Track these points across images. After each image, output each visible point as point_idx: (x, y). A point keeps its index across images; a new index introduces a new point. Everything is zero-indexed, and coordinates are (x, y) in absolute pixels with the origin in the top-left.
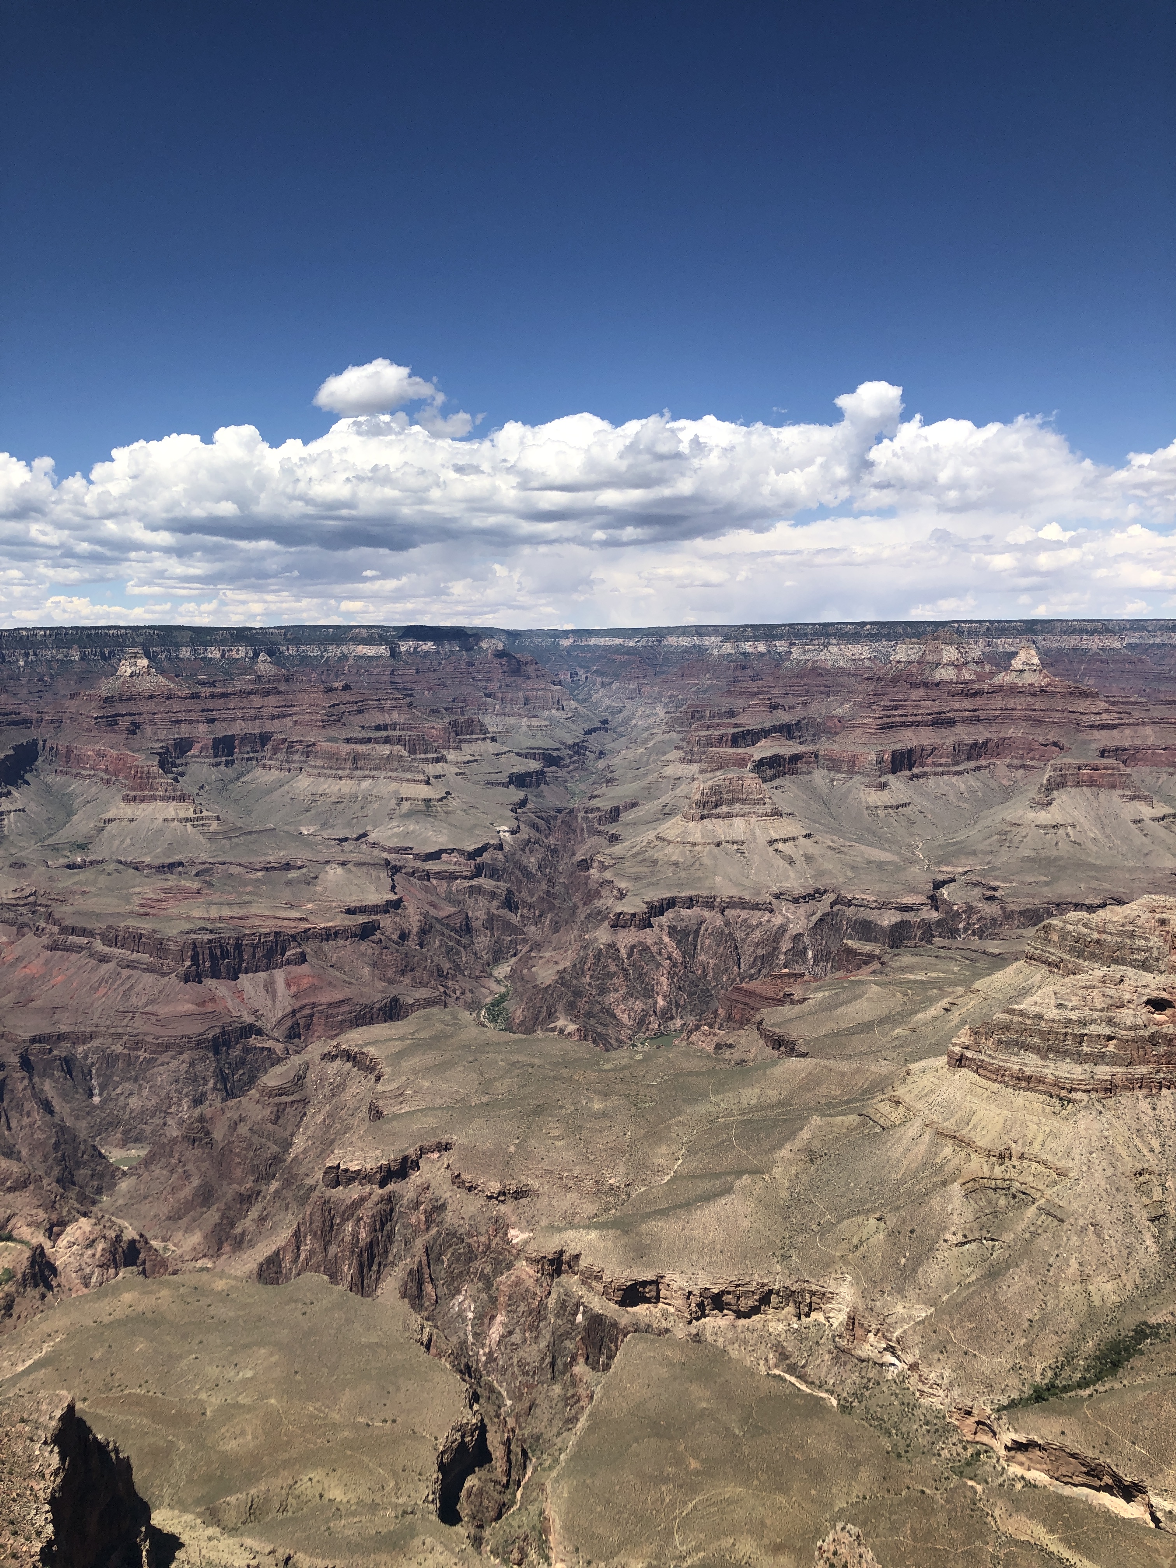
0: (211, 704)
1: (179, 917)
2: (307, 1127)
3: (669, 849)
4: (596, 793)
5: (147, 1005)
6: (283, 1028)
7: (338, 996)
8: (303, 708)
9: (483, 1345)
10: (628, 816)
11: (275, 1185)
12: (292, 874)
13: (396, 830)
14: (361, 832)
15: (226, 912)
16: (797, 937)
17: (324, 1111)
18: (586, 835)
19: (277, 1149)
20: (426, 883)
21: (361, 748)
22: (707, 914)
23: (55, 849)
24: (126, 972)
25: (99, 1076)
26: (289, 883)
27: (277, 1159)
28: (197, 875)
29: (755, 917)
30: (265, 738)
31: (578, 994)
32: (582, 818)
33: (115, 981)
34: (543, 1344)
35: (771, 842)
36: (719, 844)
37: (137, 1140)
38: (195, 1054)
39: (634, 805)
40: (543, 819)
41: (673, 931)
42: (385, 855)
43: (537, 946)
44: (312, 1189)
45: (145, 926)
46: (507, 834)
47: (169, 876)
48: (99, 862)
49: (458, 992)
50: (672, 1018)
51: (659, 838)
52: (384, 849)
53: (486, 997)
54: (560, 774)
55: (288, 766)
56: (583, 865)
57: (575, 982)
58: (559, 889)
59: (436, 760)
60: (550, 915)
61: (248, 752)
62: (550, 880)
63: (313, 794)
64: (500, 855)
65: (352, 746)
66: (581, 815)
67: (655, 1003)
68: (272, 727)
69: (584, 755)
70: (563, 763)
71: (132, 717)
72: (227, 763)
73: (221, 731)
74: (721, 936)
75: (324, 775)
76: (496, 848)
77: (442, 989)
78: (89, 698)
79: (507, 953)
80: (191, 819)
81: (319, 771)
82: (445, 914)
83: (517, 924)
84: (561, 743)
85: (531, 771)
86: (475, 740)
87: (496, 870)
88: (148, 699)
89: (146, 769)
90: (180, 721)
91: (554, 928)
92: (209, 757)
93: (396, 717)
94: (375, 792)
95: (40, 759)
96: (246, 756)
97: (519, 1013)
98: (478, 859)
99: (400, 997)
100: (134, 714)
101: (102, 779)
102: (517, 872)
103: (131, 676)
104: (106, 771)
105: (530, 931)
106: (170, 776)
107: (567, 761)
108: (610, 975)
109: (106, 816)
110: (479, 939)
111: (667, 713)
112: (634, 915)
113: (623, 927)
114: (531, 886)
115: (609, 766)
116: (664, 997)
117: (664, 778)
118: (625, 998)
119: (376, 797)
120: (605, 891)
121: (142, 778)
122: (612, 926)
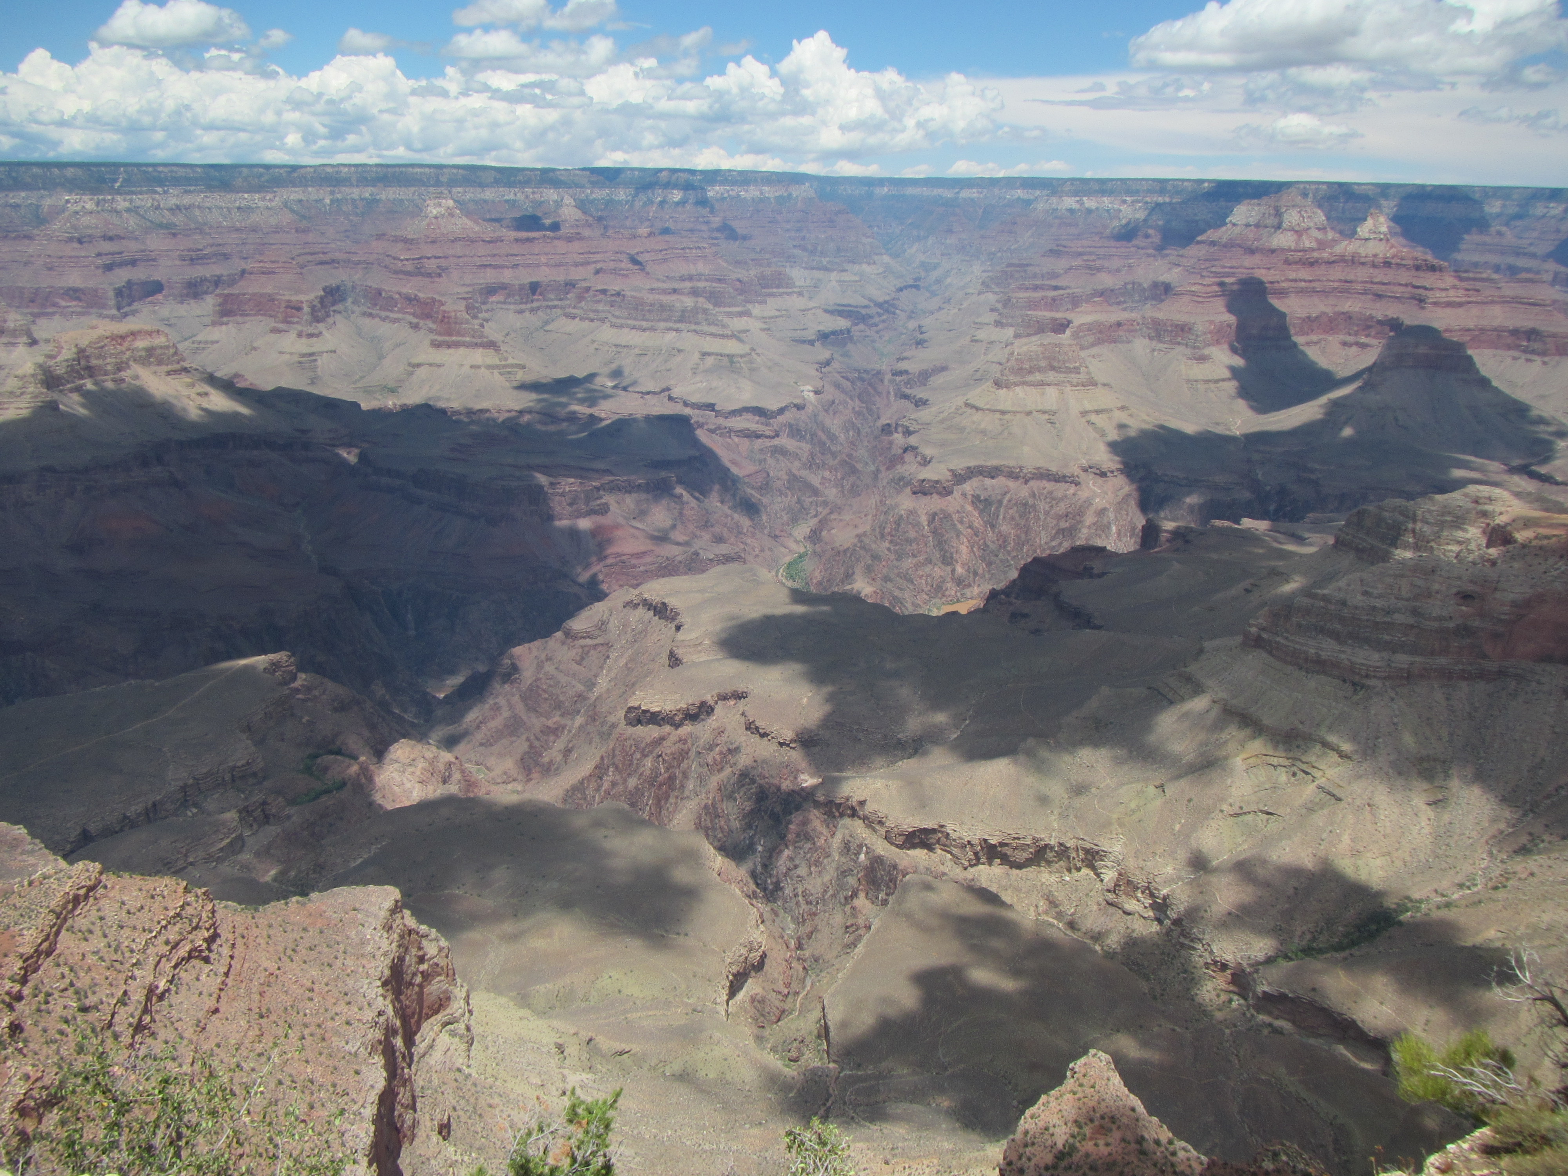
0: (516, 249)
1: (488, 463)
2: (609, 670)
3: (977, 416)
4: (905, 355)
5: (458, 546)
6: (587, 575)
7: (637, 547)
8: (607, 255)
9: (771, 876)
10: (938, 380)
11: (579, 720)
12: (596, 426)
13: (699, 385)
14: (664, 386)
16: (1102, 512)
17: (626, 656)
18: (892, 398)
20: (728, 440)
21: (666, 299)
22: (1012, 484)
23: (368, 391)
24: (437, 514)
25: (415, 610)
26: (593, 434)
27: (581, 697)
28: (504, 422)
29: (1060, 489)
30: (570, 285)
31: (876, 557)
32: (890, 381)
33: (427, 522)
34: (826, 878)
35: (1084, 413)
36: (1029, 413)
38: (502, 595)
39: (944, 369)
40: (848, 379)
41: (976, 500)
42: (688, 411)
43: (837, 509)
44: (614, 726)
45: (456, 470)
46: (811, 394)
47: (477, 422)
48: (409, 406)
49: (757, 550)
50: (969, 585)
51: (967, 405)
52: (686, 404)
53: (785, 556)
54: (868, 333)
55: (592, 315)
56: (887, 429)
57: (874, 546)
58: (862, 452)
59: (741, 314)
60: (852, 479)
61: (552, 300)
62: (852, 443)
63: (616, 346)
64: (803, 415)
65: (657, 297)
66: (888, 377)
67: (953, 571)
68: (577, 274)
69: (894, 313)
70: (872, 321)
71: (438, 261)
72: (532, 310)
73: (526, 277)
74: (1025, 508)
75: (628, 326)
76: (799, 407)
77: (742, 546)
78: (396, 239)
79: (807, 514)
80: (497, 367)
81: (623, 321)
82: (746, 472)
83: (818, 486)
84: (870, 300)
85: (838, 329)
86: (781, 294)
87: (798, 430)
88: (453, 241)
89: (453, 314)
90: (486, 266)
91: (855, 491)
92: (515, 303)
93: (701, 267)
94: (679, 345)
95: (350, 300)
96: (550, 303)
97: (817, 573)
98: (781, 419)
99: (701, 552)
100: (440, 257)
101: (411, 323)
102: (820, 433)
103: (436, 218)
104: (414, 315)
105: (831, 493)
106: (476, 322)
107: (876, 320)
108: (909, 541)
109: (415, 361)
110: (779, 499)
111: (984, 271)
112: (937, 482)
113: (925, 494)
114: (833, 448)
115: (920, 327)
116: (963, 565)
117: (976, 341)
118: (923, 565)
119: (679, 351)
120: (908, 457)
121: (449, 323)
122: (914, 493)
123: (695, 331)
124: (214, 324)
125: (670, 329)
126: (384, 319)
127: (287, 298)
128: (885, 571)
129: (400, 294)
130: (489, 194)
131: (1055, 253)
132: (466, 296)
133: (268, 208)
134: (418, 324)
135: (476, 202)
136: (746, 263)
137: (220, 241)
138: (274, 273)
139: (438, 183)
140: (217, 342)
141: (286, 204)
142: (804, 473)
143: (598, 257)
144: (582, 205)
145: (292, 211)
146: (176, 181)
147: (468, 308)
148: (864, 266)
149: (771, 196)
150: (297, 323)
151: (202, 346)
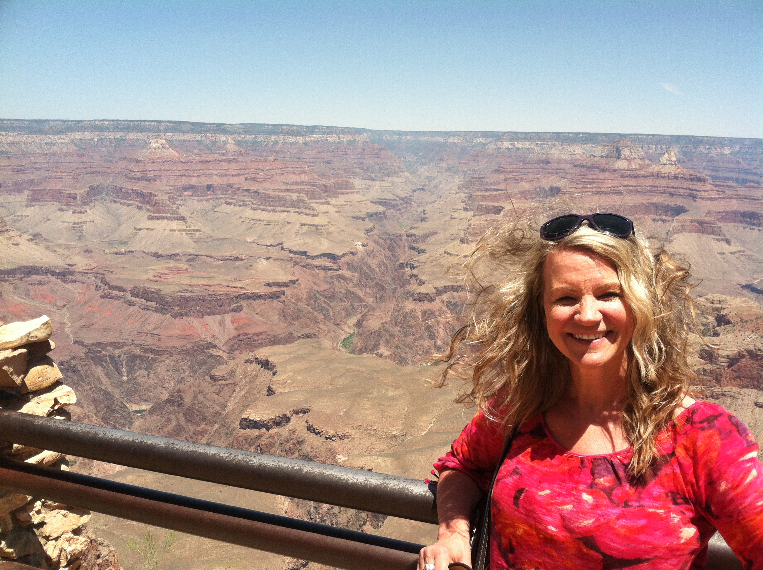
0: (199, 166)
1: (173, 283)
2: (235, 398)
3: (451, 259)
4: (414, 226)
5: (154, 329)
6: (228, 345)
7: (258, 330)
8: (251, 170)
10: (431, 239)
11: (216, 427)
12: (238, 263)
13: (298, 241)
14: (279, 242)
15: (201, 282)
17: (245, 390)
18: (406, 249)
19: (219, 409)
20: (313, 271)
21: (282, 195)
23: (111, 243)
24: (143, 312)
25: (127, 366)
26: (237, 268)
27: (218, 413)
28: (187, 261)
30: (230, 186)
31: (392, 335)
32: (406, 240)
33: (137, 316)
37: (146, 401)
38: (178, 357)
39: (436, 233)
41: (449, 304)
42: (292, 255)
43: (372, 309)
44: (234, 429)
45: (155, 287)
46: (361, 247)
47: (171, 261)
48: (132, 252)
49: (326, 332)
51: (446, 253)
52: (291, 252)
53: (342, 335)
54: (395, 214)
55: (241, 203)
56: (402, 266)
57: (391, 329)
58: (388, 278)
59: (323, 203)
60: (382, 292)
61: (219, 195)
62: (382, 273)
63: (253, 220)
64: (356, 258)
65: (277, 193)
66: (405, 237)
67: (435, 343)
68: (233, 180)
69: (410, 204)
70: (397, 208)
71: (155, 172)
72: (207, 200)
73: (205, 182)
75: (260, 209)
76: (353, 254)
77: (317, 329)
78: (132, 161)
79: (356, 312)
80: (185, 231)
81: (258, 207)
82: (323, 289)
83: (363, 297)
84: (397, 196)
85: (378, 212)
86: (347, 193)
87: (353, 266)
88: (164, 162)
89: (161, 201)
90: (182, 176)
91: (382, 299)
92: (197, 196)
93: (303, 178)
94: (288, 220)
95: (104, 193)
96: (218, 196)
97: (359, 345)
98: (343, 260)
99: (293, 332)
100: (156, 171)
101: (138, 206)
102: (365, 268)
103: (155, 149)
104: (139, 202)
105: (370, 300)
106: (174, 206)
107: (400, 207)
108: (411, 327)
109: (138, 227)
110: (340, 304)
111: (460, 181)
112: (427, 294)
113: (420, 301)
114: (373, 276)
115: (424, 211)
116: (441, 340)
117: (453, 218)
118: (419, 339)
119: (288, 223)
120: (413, 281)
121: (158, 206)
122: (414, 300)
123: (298, 212)
124: (26, 206)
125: (284, 211)
126: (122, 204)
127: (69, 192)
128: (397, 343)
129: (132, 190)
130: (187, 137)
131: (498, 171)
132: (170, 192)
133: (62, 143)
134: (141, 207)
135: (180, 141)
136: (329, 176)
137: (35, 161)
138: (62, 178)
139: (159, 131)
140: (28, 216)
141: (72, 141)
142: (355, 290)
143: (246, 171)
144: (238, 143)
145: (75, 144)
146: (12, 129)
147: (170, 198)
148: (395, 178)
149: (344, 140)
150: (74, 205)
151: (19, 218)
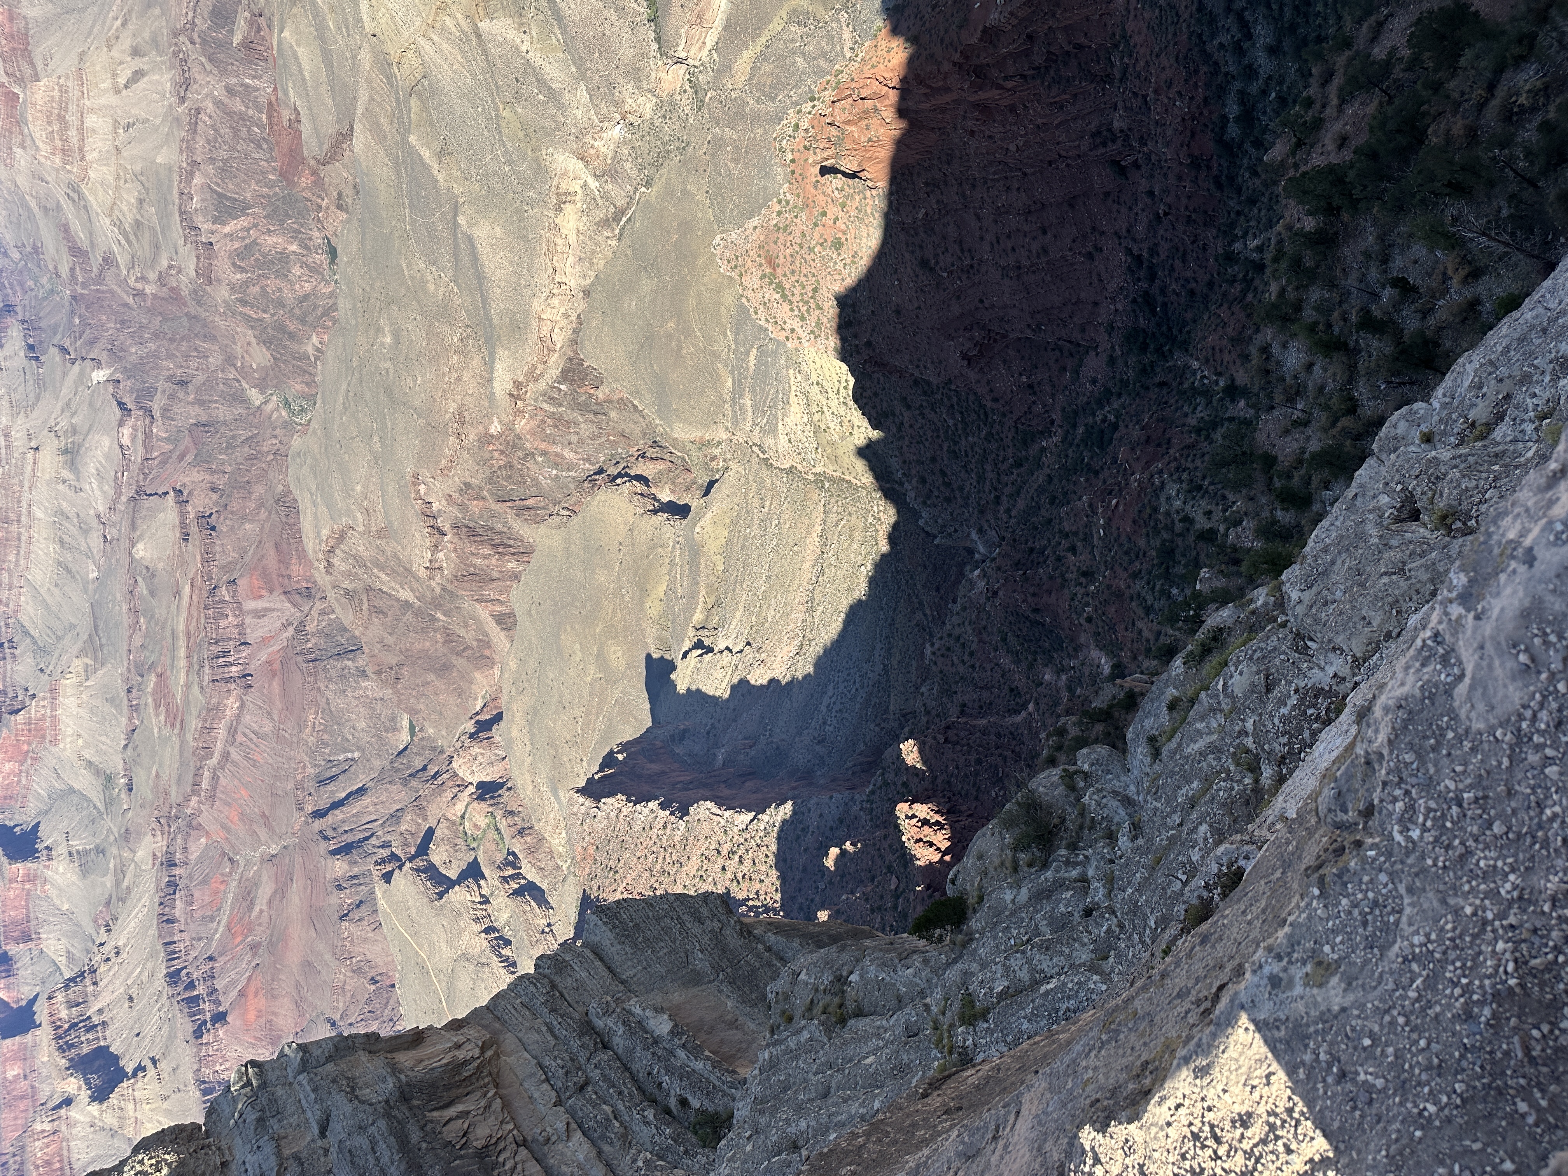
1: (186, 695)
6: (300, 602)
7: (272, 553)
9: (577, 464)
10: (81, 239)
11: (439, 615)
13: (94, 486)
14: (96, 520)
15: (182, 652)
16: (230, 91)
18: (103, 288)
19: (410, 613)
22: (198, 180)
23: (110, 802)
24: (240, 738)
25: (336, 754)
26: (152, 593)
28: (141, 676)
29: (205, 130)
31: (281, 328)
32: (83, 288)
33: (248, 747)
34: (580, 419)
35: (116, 89)
36: (118, 149)
37: (394, 721)
38: (320, 677)
40: (83, 331)
41: (218, 220)
42: (123, 500)
43: (230, 360)
44: (444, 589)
48: (126, 764)
49: (274, 442)
64: (126, 384)
66: (78, 289)
74: (225, 170)
75: (27, 554)
76: (117, 386)
79: (237, 389)
81: (22, 559)
87: (144, 390)
94: (49, 504)
98: (130, 405)
108: (264, 294)
112: (198, 258)
113: (211, 272)
115: (17, 247)
118: (289, 282)
119: (55, 504)
120: (171, 282)
122: (211, 283)
123: (30, 487)
124: (39, 945)
125: (29, 511)
